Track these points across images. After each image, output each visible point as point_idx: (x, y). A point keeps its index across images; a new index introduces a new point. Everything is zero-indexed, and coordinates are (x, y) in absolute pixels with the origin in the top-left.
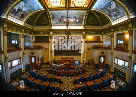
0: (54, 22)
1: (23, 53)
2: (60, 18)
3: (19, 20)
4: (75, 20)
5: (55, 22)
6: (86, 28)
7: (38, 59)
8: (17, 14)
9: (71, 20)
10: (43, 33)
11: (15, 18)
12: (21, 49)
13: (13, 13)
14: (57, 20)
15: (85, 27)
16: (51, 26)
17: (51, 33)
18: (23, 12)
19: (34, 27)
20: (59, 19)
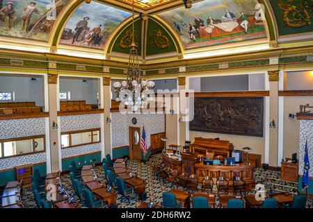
0: (183, 40)
1: (108, 119)
2: (193, 28)
3: (92, 48)
4: (238, 24)
5: (187, 41)
6: (278, 43)
7: (144, 136)
8: (80, 38)
9: (226, 27)
10: (164, 72)
11: (79, 46)
12: (102, 111)
13: (69, 38)
14: (190, 33)
15: (275, 42)
16: (180, 52)
17: (182, 69)
18: (93, 30)
19: (146, 58)
20: (191, 29)
